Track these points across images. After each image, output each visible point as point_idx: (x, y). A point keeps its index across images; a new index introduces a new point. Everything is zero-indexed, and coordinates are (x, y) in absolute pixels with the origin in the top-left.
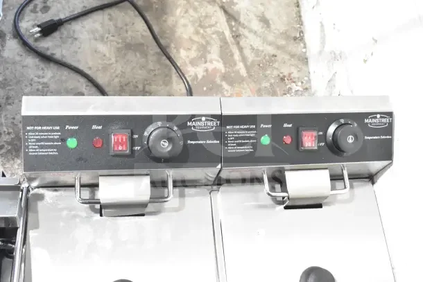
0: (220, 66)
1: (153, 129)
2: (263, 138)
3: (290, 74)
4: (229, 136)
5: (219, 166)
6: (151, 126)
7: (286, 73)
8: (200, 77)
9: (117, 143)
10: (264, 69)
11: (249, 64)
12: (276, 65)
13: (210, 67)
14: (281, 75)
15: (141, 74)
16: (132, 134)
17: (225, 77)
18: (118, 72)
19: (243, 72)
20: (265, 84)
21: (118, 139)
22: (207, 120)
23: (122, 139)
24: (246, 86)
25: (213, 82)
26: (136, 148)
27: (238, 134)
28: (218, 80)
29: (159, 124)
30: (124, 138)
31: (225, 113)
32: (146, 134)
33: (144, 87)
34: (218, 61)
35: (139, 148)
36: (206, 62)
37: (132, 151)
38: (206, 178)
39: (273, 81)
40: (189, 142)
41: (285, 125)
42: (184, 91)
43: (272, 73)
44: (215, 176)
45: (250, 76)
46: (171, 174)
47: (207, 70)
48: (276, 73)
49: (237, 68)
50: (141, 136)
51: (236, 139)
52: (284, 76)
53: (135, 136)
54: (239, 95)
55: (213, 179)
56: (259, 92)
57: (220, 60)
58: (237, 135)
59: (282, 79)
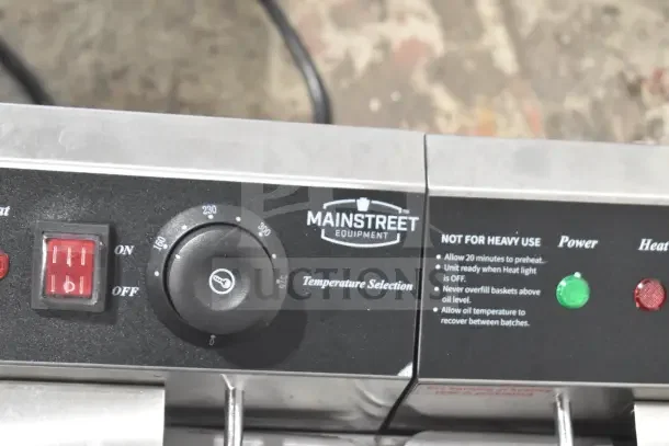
0: (428, 32)
1: (185, 229)
2: (563, 283)
3: (659, 74)
4: (448, 268)
5: (407, 372)
6: (180, 217)
7: (647, 71)
8: (361, 63)
9: (59, 270)
10: (574, 49)
11: (525, 31)
12: (615, 41)
13: (397, 33)
14: (631, 77)
15: (166, 44)
16: (114, 240)
17: (442, 71)
18: (94, 31)
19: (505, 59)
20: (575, 103)
21: (62, 256)
22: (373, 210)
23: (76, 258)
24: (510, 103)
25: (404, 86)
26: (123, 291)
27: (481, 264)
28: (420, 80)
29: (210, 212)
30: (84, 252)
31: (439, 188)
32: (161, 244)
33: (175, 85)
34: (422, 16)
35: (134, 290)
36: (383, 17)
37: (110, 300)
38: (360, 408)
39: (600, 93)
40: (308, 281)
41: (646, 245)
42: (305, 107)
43: (602, 68)
44: (391, 404)
45: (525, 71)
46: (239, 387)
47: (384, 46)
48: (612, 67)
49: (486, 42)
50: (144, 249)
51: (472, 280)
52: (640, 80)
53: (126, 250)
54: (487, 130)
55: (383, 413)
56: (555, 127)
57: (430, 12)
58: (475, 269)
59: (634, 90)
